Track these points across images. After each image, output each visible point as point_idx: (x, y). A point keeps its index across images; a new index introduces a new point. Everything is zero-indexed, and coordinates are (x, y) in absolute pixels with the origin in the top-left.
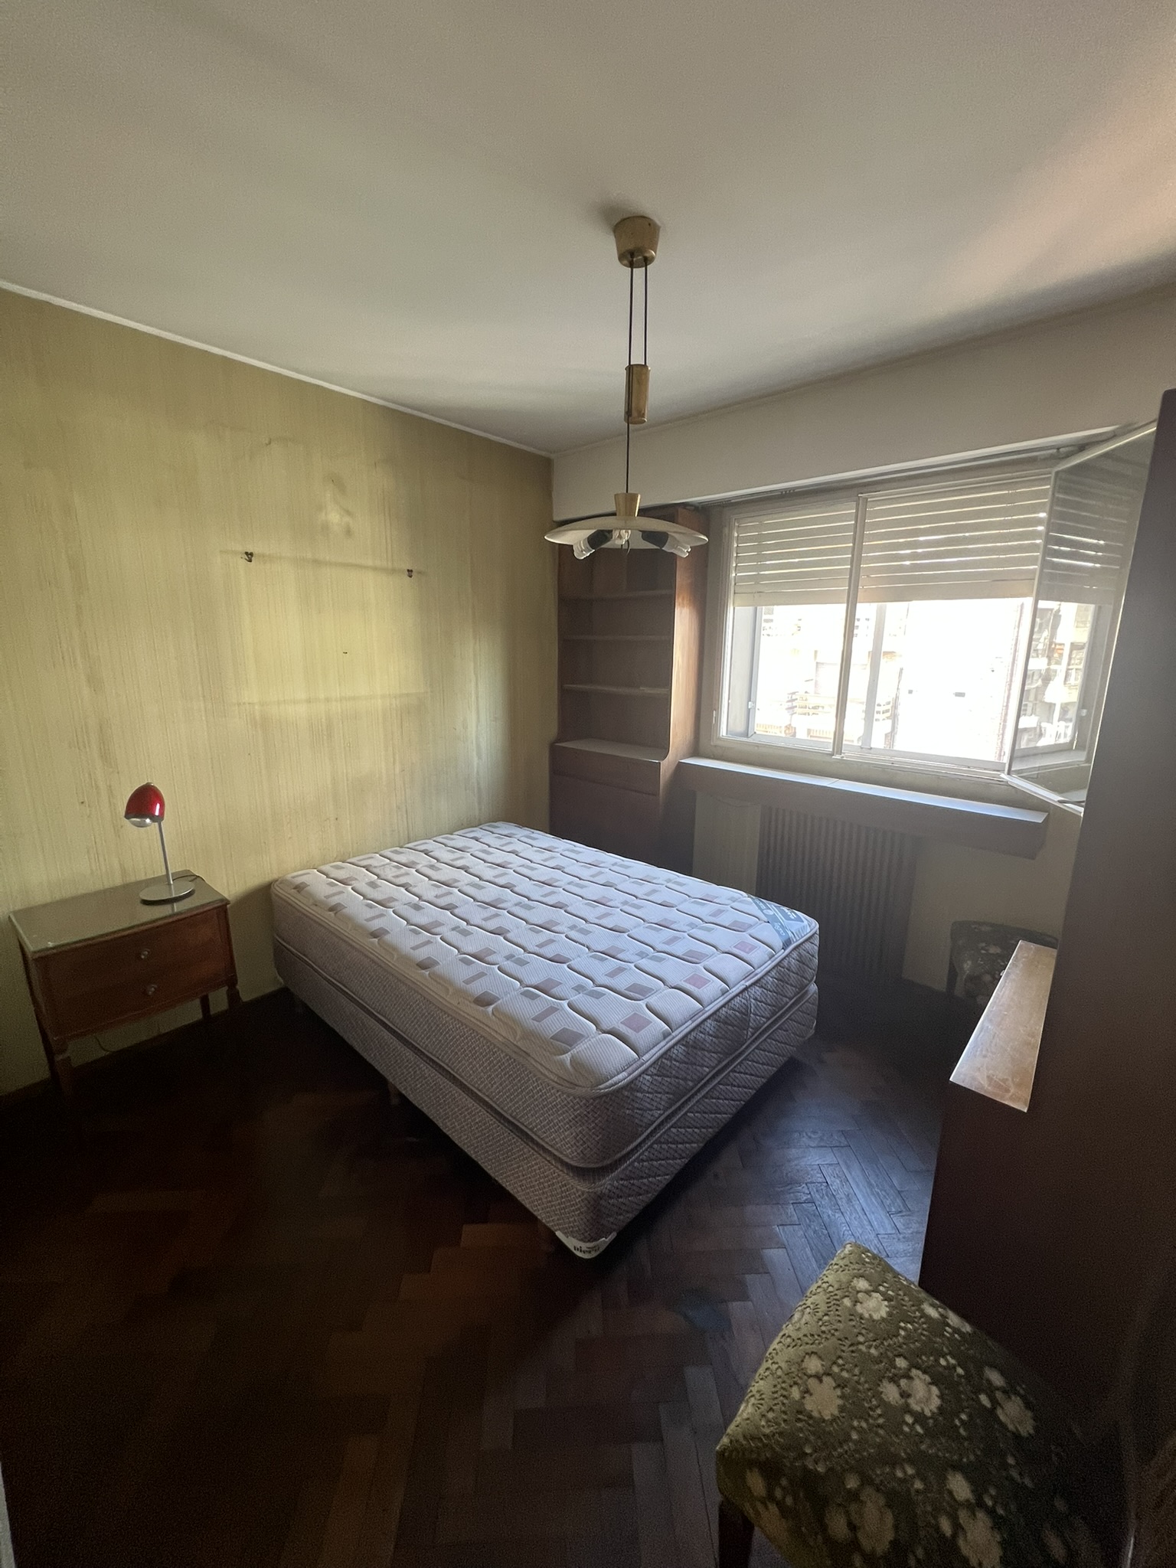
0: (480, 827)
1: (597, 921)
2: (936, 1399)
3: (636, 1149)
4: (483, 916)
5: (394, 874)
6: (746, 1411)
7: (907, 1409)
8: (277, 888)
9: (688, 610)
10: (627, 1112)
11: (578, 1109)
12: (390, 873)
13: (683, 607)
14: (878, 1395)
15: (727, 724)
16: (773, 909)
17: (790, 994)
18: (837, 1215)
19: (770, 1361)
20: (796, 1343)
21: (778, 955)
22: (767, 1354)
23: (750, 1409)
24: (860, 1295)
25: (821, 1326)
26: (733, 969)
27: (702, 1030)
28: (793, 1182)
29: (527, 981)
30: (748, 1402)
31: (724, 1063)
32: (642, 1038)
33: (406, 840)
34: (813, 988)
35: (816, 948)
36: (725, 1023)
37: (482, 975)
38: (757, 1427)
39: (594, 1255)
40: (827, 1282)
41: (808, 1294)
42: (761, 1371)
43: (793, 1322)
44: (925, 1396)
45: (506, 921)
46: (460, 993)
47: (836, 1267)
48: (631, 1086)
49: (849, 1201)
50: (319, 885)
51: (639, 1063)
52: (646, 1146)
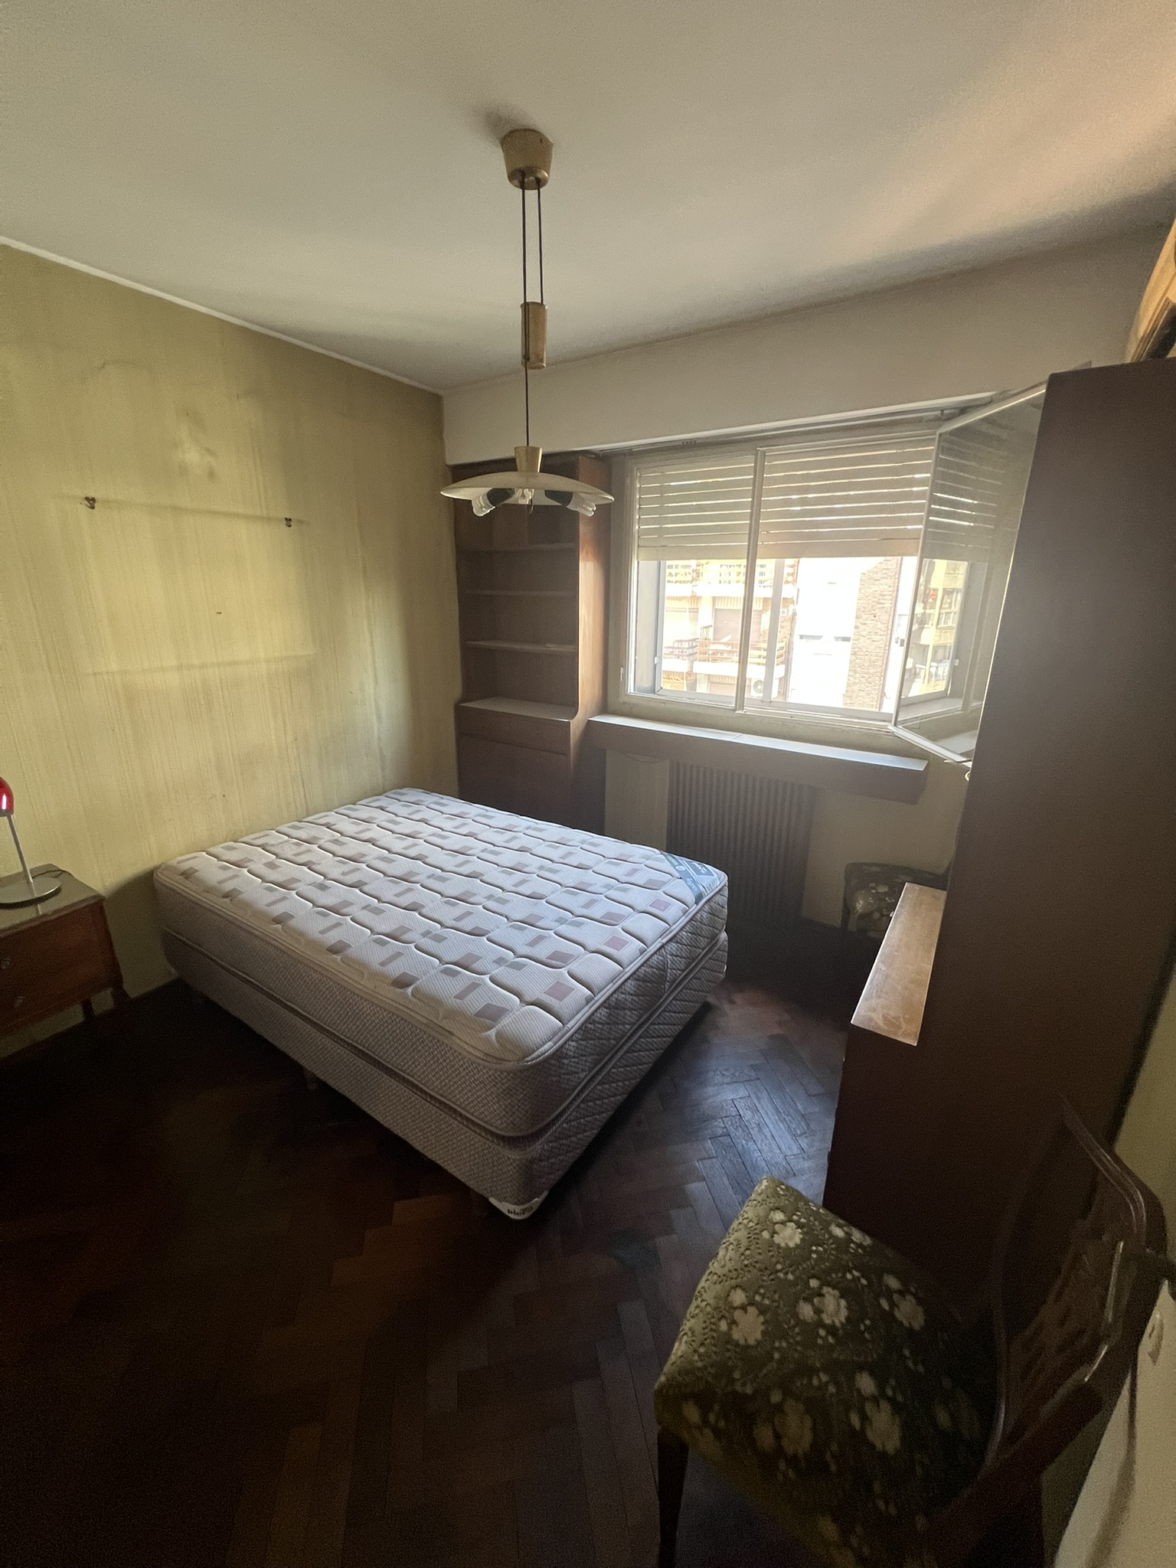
0: (385, 794)
1: (514, 889)
2: (844, 1309)
3: (564, 1110)
4: (395, 893)
5: (295, 852)
6: (679, 1348)
7: (820, 1324)
8: (160, 875)
9: (592, 564)
10: (555, 1079)
11: (506, 1083)
12: (289, 851)
13: (588, 561)
14: (795, 1315)
15: (634, 682)
16: (685, 864)
17: (703, 945)
18: (750, 1144)
19: (700, 1299)
20: (722, 1279)
21: (691, 909)
22: (696, 1293)
23: (683, 1347)
24: (777, 1227)
25: (743, 1260)
26: (649, 927)
27: (623, 991)
28: (708, 1119)
29: (447, 958)
30: (681, 1339)
31: (645, 1017)
32: (564, 1006)
33: (305, 814)
34: (724, 935)
35: (726, 899)
36: (644, 981)
37: (398, 955)
38: (691, 1362)
39: (526, 1215)
40: (748, 1218)
41: (731, 1231)
42: (692, 1308)
43: (719, 1259)
44: (834, 1308)
45: (419, 895)
46: (376, 976)
47: (755, 1202)
48: (559, 1055)
49: (760, 1130)
50: (210, 870)
51: (564, 1030)
52: (574, 1107)
